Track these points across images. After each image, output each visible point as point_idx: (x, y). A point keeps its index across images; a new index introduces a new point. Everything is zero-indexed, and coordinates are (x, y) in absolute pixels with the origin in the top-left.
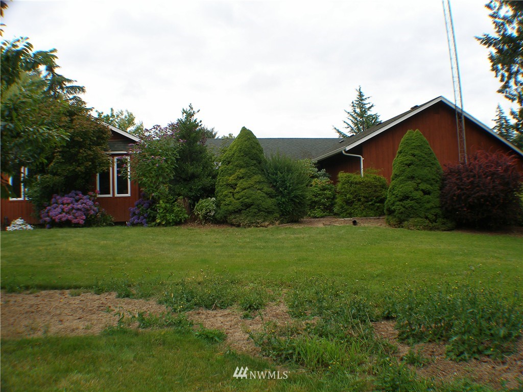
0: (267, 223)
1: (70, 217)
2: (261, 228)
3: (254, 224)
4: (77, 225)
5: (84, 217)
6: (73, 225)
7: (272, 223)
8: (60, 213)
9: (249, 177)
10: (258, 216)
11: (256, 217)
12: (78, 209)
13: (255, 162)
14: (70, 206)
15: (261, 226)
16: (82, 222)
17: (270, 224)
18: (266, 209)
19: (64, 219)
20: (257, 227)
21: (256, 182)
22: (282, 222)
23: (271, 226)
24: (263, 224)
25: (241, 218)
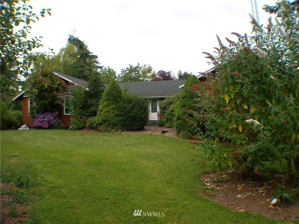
0: (114, 131)
1: (41, 124)
2: (111, 133)
3: (107, 131)
4: (45, 128)
5: (48, 125)
6: (43, 128)
7: (116, 131)
8: (38, 123)
9: (109, 106)
10: (109, 127)
11: (108, 127)
12: (45, 121)
13: (113, 98)
14: (42, 120)
15: (110, 132)
16: (46, 127)
17: (115, 131)
18: (113, 123)
19: (38, 125)
20: (108, 132)
21: (111, 109)
22: (123, 131)
23: (116, 132)
24: (111, 131)
25: (102, 128)
